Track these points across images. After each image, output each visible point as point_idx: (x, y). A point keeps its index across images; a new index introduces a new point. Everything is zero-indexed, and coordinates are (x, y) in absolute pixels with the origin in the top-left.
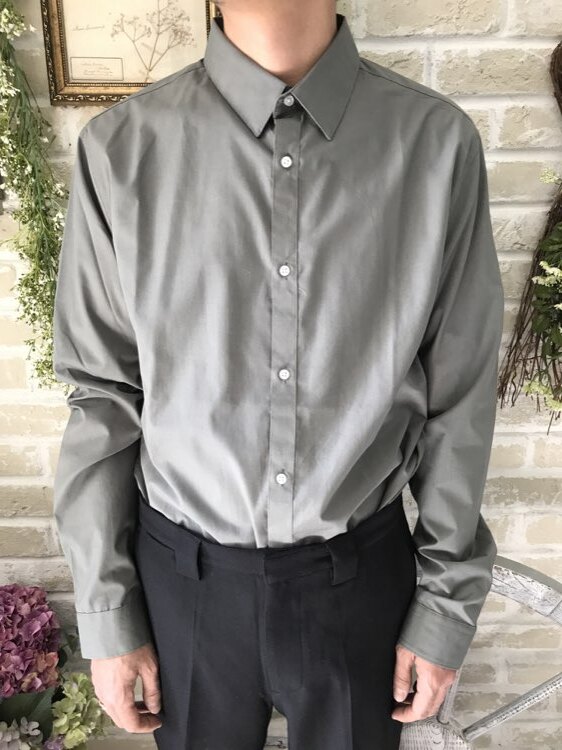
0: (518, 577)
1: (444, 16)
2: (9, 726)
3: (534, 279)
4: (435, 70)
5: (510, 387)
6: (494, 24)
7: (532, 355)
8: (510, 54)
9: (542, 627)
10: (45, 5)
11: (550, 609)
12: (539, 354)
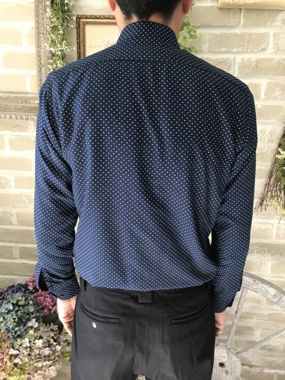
0: (263, 285)
1: (242, 44)
2: (46, 325)
3: (276, 156)
4: (237, 66)
5: (265, 203)
6: (263, 47)
7: (275, 189)
8: (270, 60)
9: (277, 312)
10: (78, 38)
11: (277, 300)
12: (278, 189)
